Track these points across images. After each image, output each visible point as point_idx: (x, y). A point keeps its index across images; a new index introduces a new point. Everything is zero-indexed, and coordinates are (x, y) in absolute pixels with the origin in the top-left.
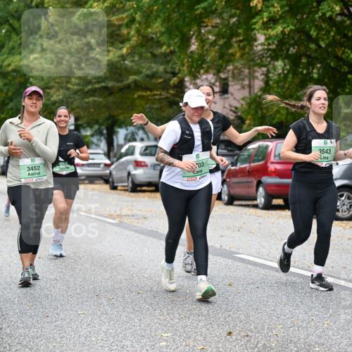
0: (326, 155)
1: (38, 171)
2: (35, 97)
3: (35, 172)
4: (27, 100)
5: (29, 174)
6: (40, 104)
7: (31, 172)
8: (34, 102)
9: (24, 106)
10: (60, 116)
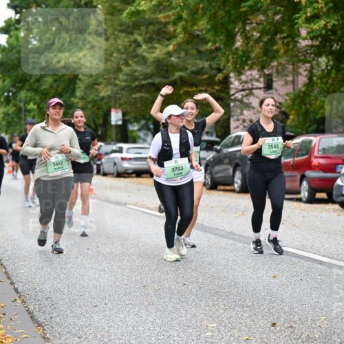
0: (274, 149)
3: (59, 166)
4: (51, 109)
5: (55, 169)
7: (56, 167)
8: (58, 111)
9: (48, 115)
10: (77, 117)
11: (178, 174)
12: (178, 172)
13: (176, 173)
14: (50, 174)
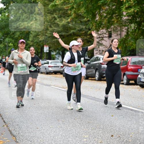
0: (118, 60)
1: (24, 69)
5: (21, 70)
8: (22, 45)
9: (19, 47)
10: (31, 50)
11: (77, 69)
12: (77, 68)
13: (76, 69)
14: (19, 72)
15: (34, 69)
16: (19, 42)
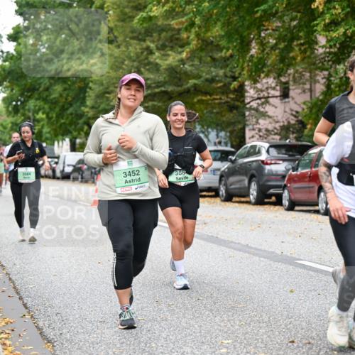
1: (137, 177)
2: (134, 87)
3: (134, 178)
4: (123, 90)
5: (126, 182)
6: (140, 96)
7: (129, 178)
8: (133, 93)
9: (119, 99)
10: (176, 115)
14: (119, 190)
15: (187, 178)
16: (123, 82)
